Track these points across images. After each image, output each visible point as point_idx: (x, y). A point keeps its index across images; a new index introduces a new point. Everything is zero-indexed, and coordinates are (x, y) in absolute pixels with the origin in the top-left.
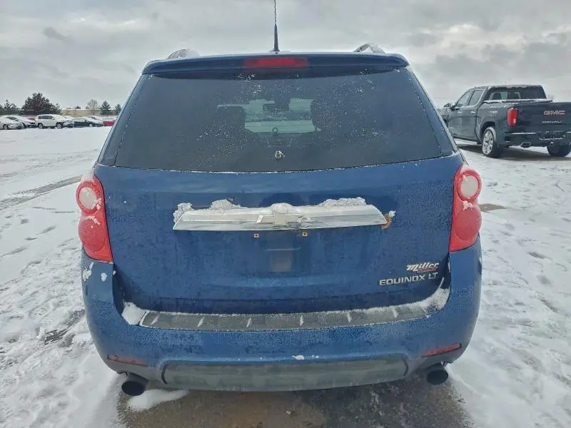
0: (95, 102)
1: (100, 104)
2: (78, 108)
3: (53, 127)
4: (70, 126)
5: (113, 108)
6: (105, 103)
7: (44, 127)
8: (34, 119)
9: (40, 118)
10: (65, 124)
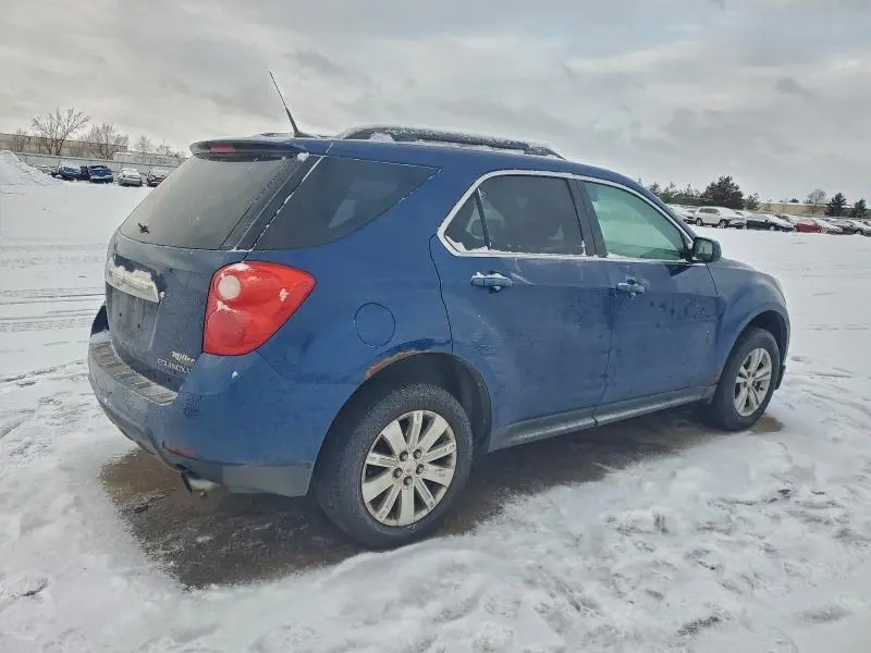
0: (822, 194)
1: (829, 197)
2: (794, 201)
3: (714, 226)
4: (739, 226)
5: (850, 203)
6: (839, 197)
7: (702, 225)
8: (693, 212)
9: (701, 211)
10: (732, 223)
